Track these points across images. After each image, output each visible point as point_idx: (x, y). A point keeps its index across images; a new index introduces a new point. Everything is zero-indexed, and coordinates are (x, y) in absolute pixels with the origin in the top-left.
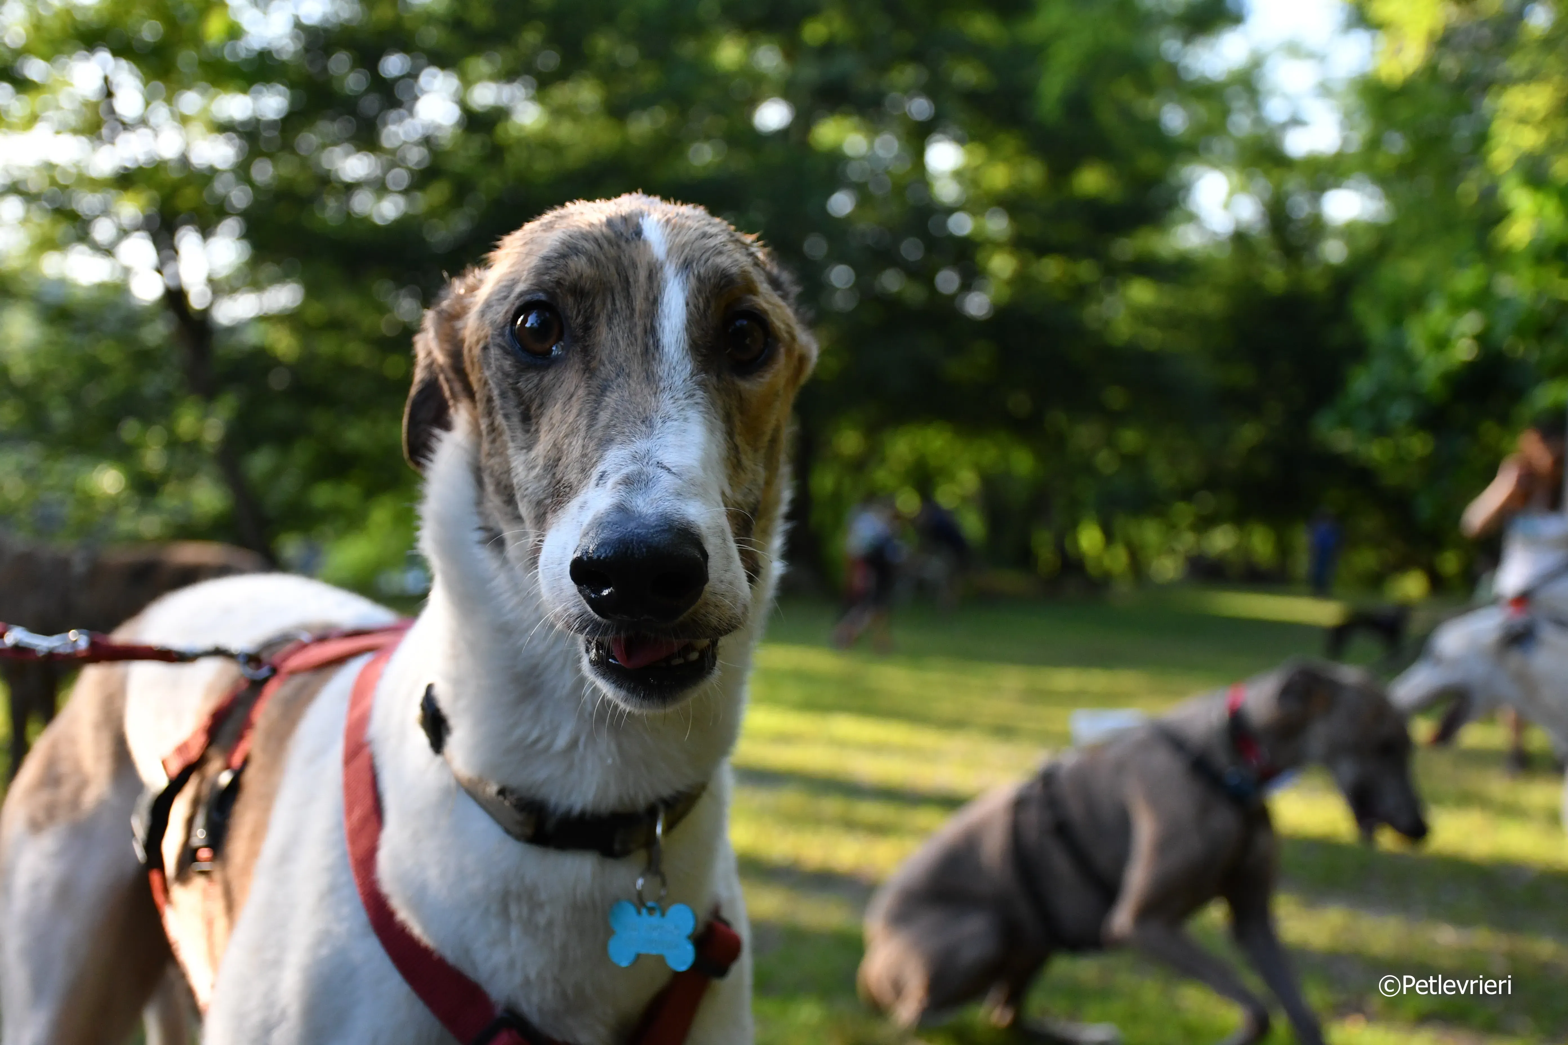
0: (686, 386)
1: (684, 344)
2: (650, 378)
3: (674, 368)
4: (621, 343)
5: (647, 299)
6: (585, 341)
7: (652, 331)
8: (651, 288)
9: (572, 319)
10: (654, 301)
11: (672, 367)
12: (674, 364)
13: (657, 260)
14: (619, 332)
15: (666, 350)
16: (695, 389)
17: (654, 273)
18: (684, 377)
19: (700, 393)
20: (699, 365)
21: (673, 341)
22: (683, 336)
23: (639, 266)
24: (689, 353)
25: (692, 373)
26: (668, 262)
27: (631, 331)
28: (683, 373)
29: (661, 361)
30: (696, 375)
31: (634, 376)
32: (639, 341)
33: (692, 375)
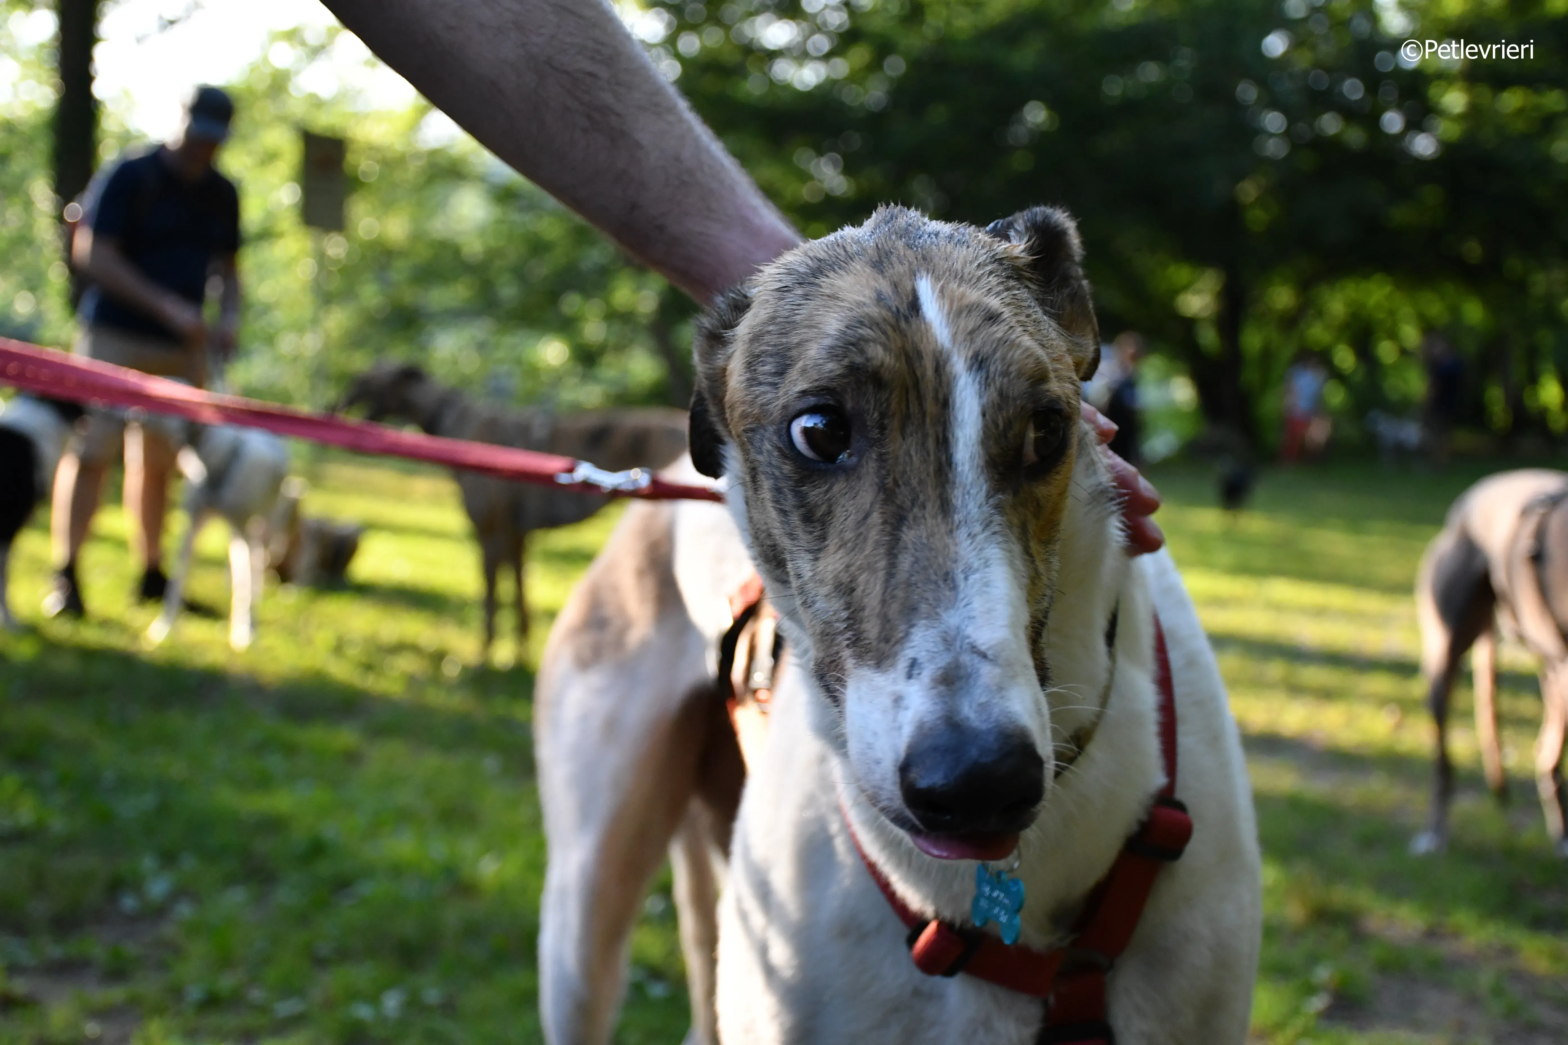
0: (982, 513)
1: (979, 461)
2: (945, 507)
3: (968, 493)
4: (915, 458)
5: (936, 398)
6: (882, 446)
7: (944, 443)
8: (940, 383)
9: (868, 414)
10: (945, 404)
11: (966, 492)
12: (968, 487)
13: (943, 348)
14: (911, 444)
15: (959, 469)
16: (992, 515)
17: (940, 364)
18: (978, 503)
19: (997, 518)
20: (996, 485)
21: (967, 457)
22: (977, 449)
23: (924, 354)
24: (985, 471)
25: (987, 496)
26: (955, 350)
27: (923, 444)
28: (978, 497)
29: (954, 483)
30: (992, 497)
31: (929, 506)
32: (932, 458)
33: (988, 497)
